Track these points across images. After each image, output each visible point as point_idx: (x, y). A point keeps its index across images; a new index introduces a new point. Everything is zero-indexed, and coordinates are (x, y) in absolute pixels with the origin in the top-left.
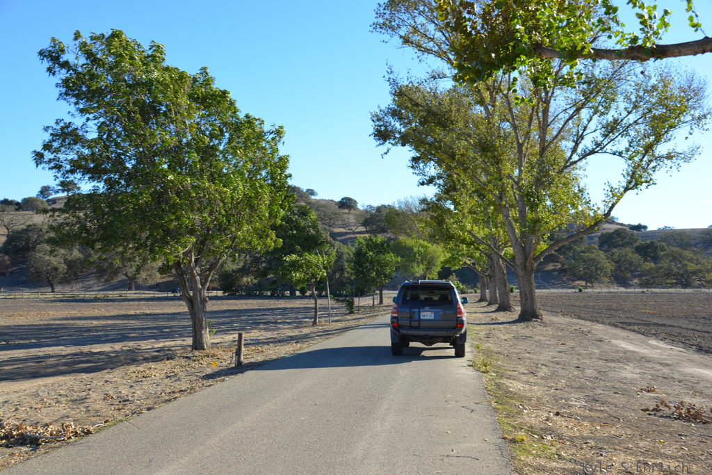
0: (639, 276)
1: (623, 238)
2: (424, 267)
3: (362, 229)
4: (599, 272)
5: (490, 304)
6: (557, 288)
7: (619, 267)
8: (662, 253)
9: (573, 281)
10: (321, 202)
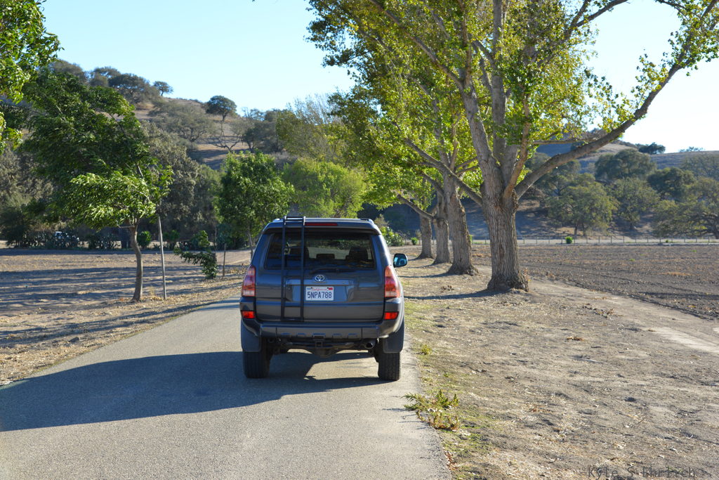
0: (653, 220)
1: (632, 164)
3: (243, 146)
4: (594, 214)
5: (437, 262)
6: (533, 238)
7: (624, 207)
8: (688, 187)
9: (557, 227)
10: (180, 103)
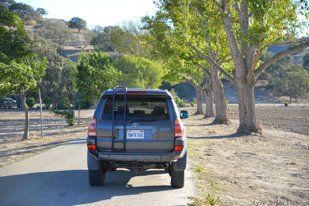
2: (146, 83)
3: (91, 47)
5: (206, 117)
6: (264, 103)
9: (279, 96)
10: (52, 21)
